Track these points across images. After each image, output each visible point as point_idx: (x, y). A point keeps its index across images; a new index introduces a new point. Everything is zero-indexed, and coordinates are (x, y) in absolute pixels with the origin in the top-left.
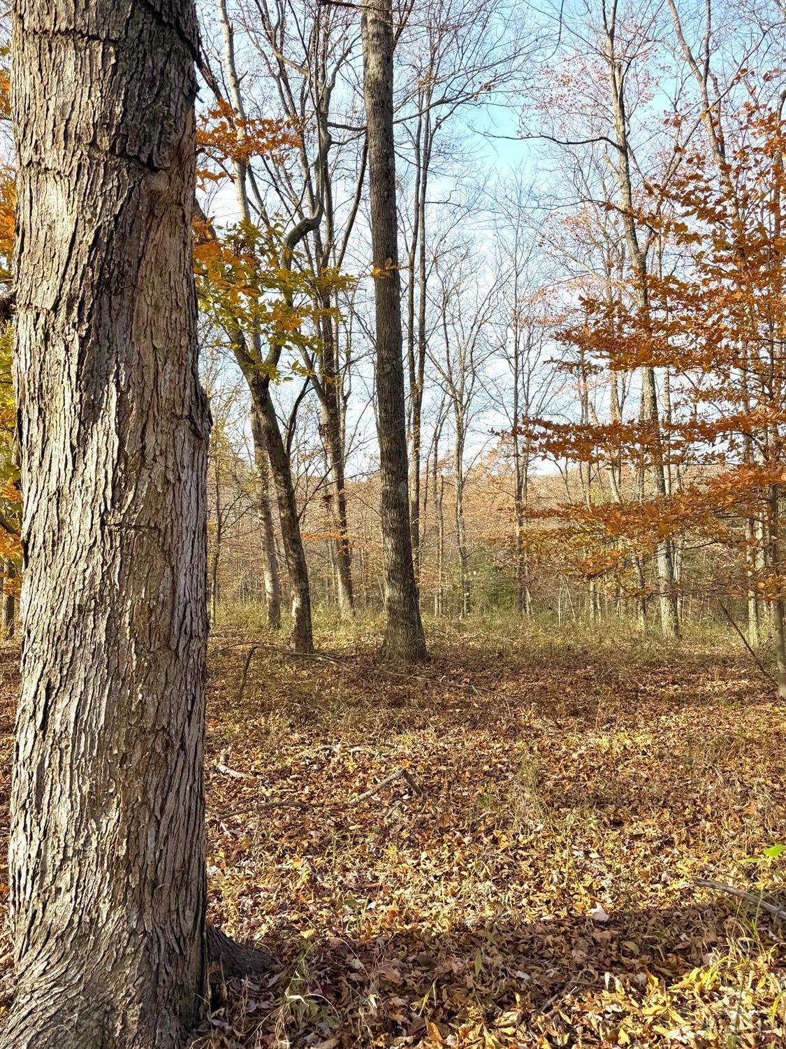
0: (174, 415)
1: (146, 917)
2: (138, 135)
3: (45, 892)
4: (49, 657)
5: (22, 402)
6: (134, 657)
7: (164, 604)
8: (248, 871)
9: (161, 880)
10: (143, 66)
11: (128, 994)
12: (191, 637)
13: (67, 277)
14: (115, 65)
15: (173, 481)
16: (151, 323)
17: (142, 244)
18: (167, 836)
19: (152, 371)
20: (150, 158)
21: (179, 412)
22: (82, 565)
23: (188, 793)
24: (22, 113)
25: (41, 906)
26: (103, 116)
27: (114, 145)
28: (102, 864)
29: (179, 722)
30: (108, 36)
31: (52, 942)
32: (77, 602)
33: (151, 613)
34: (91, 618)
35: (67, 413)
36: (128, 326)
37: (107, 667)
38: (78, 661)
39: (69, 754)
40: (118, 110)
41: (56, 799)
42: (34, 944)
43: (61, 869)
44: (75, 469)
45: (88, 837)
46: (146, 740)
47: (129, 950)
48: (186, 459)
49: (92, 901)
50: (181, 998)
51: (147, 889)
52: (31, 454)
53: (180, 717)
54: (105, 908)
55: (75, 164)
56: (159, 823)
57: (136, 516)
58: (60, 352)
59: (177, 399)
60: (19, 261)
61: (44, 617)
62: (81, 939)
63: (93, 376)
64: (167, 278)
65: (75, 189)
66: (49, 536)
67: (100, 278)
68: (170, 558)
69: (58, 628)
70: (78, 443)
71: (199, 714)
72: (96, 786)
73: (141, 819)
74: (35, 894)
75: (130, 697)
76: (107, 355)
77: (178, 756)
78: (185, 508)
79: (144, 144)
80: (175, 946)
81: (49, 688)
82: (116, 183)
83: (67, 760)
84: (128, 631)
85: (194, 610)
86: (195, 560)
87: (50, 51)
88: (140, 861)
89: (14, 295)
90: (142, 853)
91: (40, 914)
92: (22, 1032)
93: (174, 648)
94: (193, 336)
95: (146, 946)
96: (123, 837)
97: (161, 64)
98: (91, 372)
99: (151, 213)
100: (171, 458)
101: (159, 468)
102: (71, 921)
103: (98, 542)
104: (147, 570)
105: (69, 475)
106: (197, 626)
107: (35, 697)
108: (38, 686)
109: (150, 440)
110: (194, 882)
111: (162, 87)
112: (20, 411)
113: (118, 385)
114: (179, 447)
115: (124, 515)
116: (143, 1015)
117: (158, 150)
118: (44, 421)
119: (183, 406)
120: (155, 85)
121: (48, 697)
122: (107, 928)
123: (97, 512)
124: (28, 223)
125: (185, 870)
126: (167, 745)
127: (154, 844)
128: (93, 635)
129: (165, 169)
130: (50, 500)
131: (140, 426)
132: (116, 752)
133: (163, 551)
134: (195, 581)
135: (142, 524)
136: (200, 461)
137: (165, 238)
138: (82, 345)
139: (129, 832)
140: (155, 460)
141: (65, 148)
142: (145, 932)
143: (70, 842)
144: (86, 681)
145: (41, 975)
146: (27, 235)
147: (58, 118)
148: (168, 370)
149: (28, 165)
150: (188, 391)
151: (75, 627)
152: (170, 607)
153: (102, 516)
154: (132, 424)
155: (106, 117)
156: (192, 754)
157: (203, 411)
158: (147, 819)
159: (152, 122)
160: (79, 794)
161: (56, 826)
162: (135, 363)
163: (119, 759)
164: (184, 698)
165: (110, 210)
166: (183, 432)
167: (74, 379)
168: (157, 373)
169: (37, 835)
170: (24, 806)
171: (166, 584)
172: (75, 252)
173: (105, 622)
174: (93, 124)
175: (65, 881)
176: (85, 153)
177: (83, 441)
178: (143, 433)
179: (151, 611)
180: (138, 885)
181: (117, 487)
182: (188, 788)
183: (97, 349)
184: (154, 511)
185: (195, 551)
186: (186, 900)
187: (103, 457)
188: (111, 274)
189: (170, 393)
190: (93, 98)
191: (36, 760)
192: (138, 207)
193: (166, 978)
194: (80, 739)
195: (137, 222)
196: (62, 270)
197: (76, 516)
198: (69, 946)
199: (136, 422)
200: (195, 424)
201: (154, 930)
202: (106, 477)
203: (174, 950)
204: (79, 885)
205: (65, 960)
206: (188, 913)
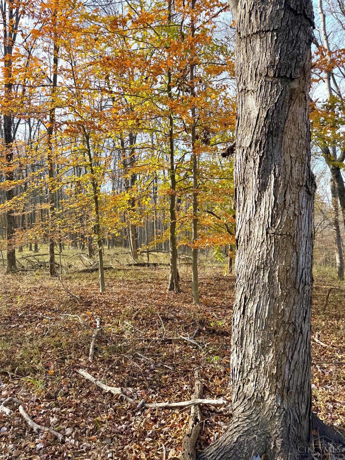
0: (299, 185)
1: (284, 402)
2: (286, 67)
3: (244, 379)
4: (245, 285)
5: (237, 185)
6: (280, 290)
7: (293, 269)
8: (330, 391)
9: (291, 388)
10: (288, 36)
11: (276, 433)
12: (305, 285)
13: (255, 133)
14: (276, 40)
15: (298, 215)
16: (290, 146)
17: (286, 113)
18: (294, 370)
19: (290, 167)
20: (291, 75)
21: (301, 184)
22: (258, 250)
23: (304, 353)
24: (239, 71)
25: (242, 385)
26: (271, 62)
27: (275, 73)
28: (266, 375)
29: (300, 321)
30: (273, 28)
31: (246, 400)
32: (257, 265)
33: (287, 272)
34: (262, 272)
35: (254, 188)
36: (280, 149)
37: (269, 293)
38: (257, 289)
39: (253, 326)
40: (277, 58)
41: (248, 343)
42: (239, 399)
43: (250, 372)
44: (256, 211)
45: (260, 362)
46: (285, 326)
47: (277, 414)
48: (304, 204)
49: (262, 388)
50: (300, 442)
51: (285, 391)
52: (240, 205)
53: (300, 319)
54: (267, 393)
55: (259, 86)
56: (290, 363)
57: (281, 230)
58: (252, 164)
59: (301, 178)
60: (237, 130)
61: (244, 270)
62: (257, 403)
63: (264, 172)
64: (297, 126)
65: (259, 96)
66: (246, 237)
67: (268, 131)
68: (296, 249)
69: (249, 274)
70: (258, 200)
71: (309, 319)
72: (264, 342)
73: (283, 360)
74: (240, 379)
75: (278, 307)
76: (271, 163)
77: (299, 336)
78: (303, 226)
79: (288, 70)
80: (297, 419)
81: (246, 298)
82: (276, 89)
83: (252, 329)
84: (277, 279)
85: (306, 272)
86: (307, 250)
87: (250, 43)
88: (282, 378)
89: (235, 144)
90: (283, 374)
91: (242, 388)
92: (235, 432)
93: (297, 288)
94: (308, 150)
95: (284, 415)
96: (275, 365)
97: (296, 33)
98: (264, 170)
99: (291, 99)
100: (297, 205)
101: (292, 209)
102: (253, 395)
103: (265, 241)
104: (285, 253)
105: (254, 213)
106: (308, 279)
107: (240, 301)
108: (241, 297)
109: (288, 197)
110: (306, 393)
111: (296, 43)
112: (236, 189)
113: (275, 174)
114: (301, 199)
115: (276, 229)
116: (283, 444)
117: (295, 71)
118: (245, 192)
119: (303, 181)
120: (293, 42)
121: (245, 302)
122: (268, 402)
123: (265, 228)
124: (241, 114)
125: (302, 387)
126: (295, 330)
127: (288, 372)
128: (263, 279)
129: (298, 78)
130: (246, 223)
131: (284, 191)
132: (272, 329)
133: (293, 245)
134: (307, 259)
135: (284, 233)
136: (310, 205)
137: (297, 109)
138: (260, 160)
139: (278, 364)
140: (290, 205)
141: (255, 80)
142: (284, 409)
143: (254, 362)
144: (260, 297)
145: (242, 412)
146: (240, 119)
147: (253, 69)
148: (297, 166)
149: (241, 91)
150: (305, 174)
151: (256, 275)
152: (296, 270)
153: (267, 230)
154: (280, 191)
155: (272, 63)
156: (306, 336)
157: (312, 182)
158: (285, 360)
159: (292, 59)
160: (257, 343)
161: (248, 354)
162: (282, 164)
163: (274, 332)
164: (302, 311)
165: (273, 101)
166: (303, 193)
167: (257, 174)
168: (292, 167)
169: (241, 356)
170: (236, 343)
171: (294, 259)
172: (258, 122)
173: (268, 274)
174: (267, 67)
175: (251, 377)
176: (263, 80)
177: (260, 199)
178: (285, 194)
179: (287, 271)
180: (281, 388)
181: (273, 218)
182: (304, 351)
183: (267, 160)
184: (289, 228)
185: (307, 246)
186: (302, 400)
187: (268, 205)
188: (273, 128)
189: (297, 176)
190: (267, 57)
191: (241, 326)
192: (285, 97)
193: (293, 432)
194: (257, 321)
195: (285, 104)
196: (253, 130)
197: (256, 230)
198: (252, 404)
199: (282, 190)
200: (308, 189)
201: (288, 409)
202: (269, 214)
203: (297, 420)
204: (257, 381)
205: (251, 409)
206: (303, 405)
